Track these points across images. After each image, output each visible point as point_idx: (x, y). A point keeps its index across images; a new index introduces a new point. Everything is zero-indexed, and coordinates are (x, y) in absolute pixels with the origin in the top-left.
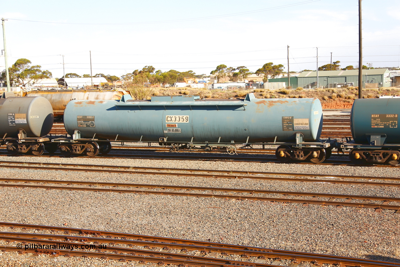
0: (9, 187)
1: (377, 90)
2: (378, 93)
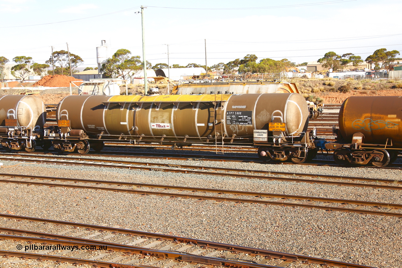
0: (273, 204)
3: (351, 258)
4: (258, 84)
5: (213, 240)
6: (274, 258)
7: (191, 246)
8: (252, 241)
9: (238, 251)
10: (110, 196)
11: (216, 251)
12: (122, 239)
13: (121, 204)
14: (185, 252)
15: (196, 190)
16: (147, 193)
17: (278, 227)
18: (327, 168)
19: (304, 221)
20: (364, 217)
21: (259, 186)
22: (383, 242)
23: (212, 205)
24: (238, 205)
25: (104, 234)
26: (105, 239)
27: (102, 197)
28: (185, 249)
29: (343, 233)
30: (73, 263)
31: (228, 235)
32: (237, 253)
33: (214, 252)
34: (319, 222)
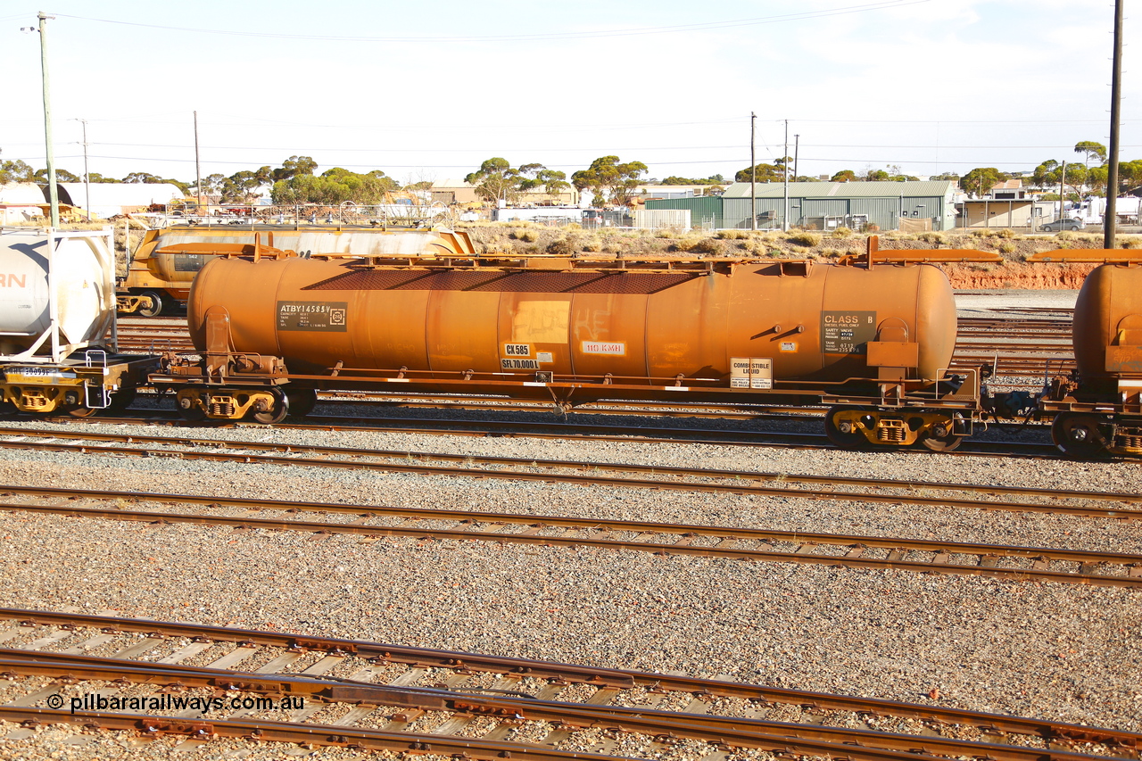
3: (758, 673)
4: (373, 232)
5: (393, 640)
6: (572, 683)
7: (341, 660)
8: (499, 640)
9: (474, 668)
10: (58, 528)
11: (415, 671)
12: (137, 648)
13: (99, 549)
14: (330, 675)
15: (299, 507)
16: (166, 519)
17: (551, 599)
18: (605, 446)
19: (610, 583)
20: (752, 567)
21: (459, 494)
22: (818, 629)
23: (356, 546)
24: (426, 544)
25: (80, 634)
26: (87, 648)
27: (36, 531)
28: (329, 668)
29: (715, 609)
30: (22, 720)
31: (428, 625)
32: (470, 672)
33: (408, 672)
34: (650, 585)
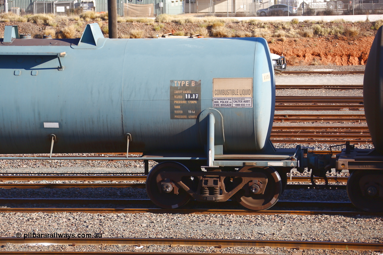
1: (153, 23)
2: (154, 30)
